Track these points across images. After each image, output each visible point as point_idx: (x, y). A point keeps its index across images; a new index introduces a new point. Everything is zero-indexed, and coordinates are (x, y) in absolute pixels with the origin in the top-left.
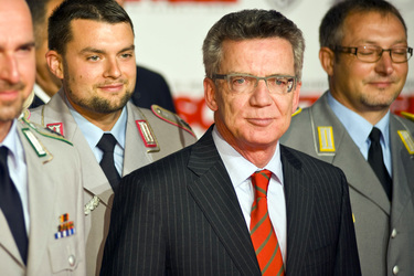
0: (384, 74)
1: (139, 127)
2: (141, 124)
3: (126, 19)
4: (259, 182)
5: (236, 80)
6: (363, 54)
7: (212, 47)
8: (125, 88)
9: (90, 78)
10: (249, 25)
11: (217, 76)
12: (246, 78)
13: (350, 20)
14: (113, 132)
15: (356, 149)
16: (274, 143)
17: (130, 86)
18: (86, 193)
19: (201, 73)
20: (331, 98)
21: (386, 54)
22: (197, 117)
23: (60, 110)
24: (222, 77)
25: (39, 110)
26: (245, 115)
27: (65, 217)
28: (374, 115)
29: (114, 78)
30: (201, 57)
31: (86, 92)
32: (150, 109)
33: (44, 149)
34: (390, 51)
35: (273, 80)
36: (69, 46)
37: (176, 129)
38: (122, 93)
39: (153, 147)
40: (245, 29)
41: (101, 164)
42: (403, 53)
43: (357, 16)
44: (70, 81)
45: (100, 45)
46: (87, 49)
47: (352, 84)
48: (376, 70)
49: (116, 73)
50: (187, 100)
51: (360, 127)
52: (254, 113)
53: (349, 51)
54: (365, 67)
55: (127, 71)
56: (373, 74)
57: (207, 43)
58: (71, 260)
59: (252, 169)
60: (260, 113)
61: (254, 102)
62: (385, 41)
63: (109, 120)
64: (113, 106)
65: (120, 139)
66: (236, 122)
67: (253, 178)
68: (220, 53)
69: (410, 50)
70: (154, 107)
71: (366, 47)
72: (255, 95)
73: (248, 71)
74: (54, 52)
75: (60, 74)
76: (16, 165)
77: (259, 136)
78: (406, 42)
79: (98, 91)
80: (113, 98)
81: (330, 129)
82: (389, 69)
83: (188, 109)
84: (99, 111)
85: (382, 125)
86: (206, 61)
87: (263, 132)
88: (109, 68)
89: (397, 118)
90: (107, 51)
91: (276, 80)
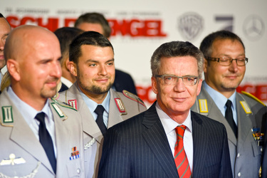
0: (233, 72)
1: (116, 102)
2: (117, 100)
3: (110, 45)
4: (179, 131)
5: (167, 78)
6: (222, 61)
7: (155, 61)
8: (109, 81)
9: (91, 75)
10: (174, 50)
11: (158, 76)
12: (172, 77)
13: (215, 43)
14: (103, 104)
15: (219, 111)
16: (188, 110)
17: (112, 80)
18: (84, 134)
19: (150, 74)
20: (206, 84)
21: (234, 61)
22: (146, 97)
23: (75, 93)
24: (160, 76)
25: (64, 93)
26: (171, 96)
27: (75, 148)
28: (228, 93)
29: (103, 75)
30: (150, 65)
31: (89, 83)
32: (122, 92)
33: (63, 113)
34: (236, 60)
35: (186, 78)
36: (80, 59)
37: (136, 103)
38: (108, 84)
39: (123, 113)
40: (172, 51)
41: (97, 121)
42: (243, 60)
43: (219, 41)
44: (80, 77)
45: (96, 58)
46: (89, 60)
47: (216, 77)
48: (229, 70)
49: (105, 73)
50: (141, 88)
51: (220, 99)
52: (175, 95)
53: (215, 60)
54: (223, 68)
55: (110, 72)
56: (227, 72)
57: (153, 58)
58: (78, 171)
59: (176, 125)
60: (179, 95)
61: (176, 90)
62: (234, 55)
63: (100, 98)
64: (102, 90)
65: (106, 108)
66: (167, 100)
67: (176, 129)
68: (159, 64)
69: (247, 59)
70: (124, 91)
71: (224, 58)
72: (177, 86)
73: (173, 74)
74: (72, 62)
75: (75, 74)
76: (49, 122)
77: (179, 107)
78: (244, 55)
79: (95, 82)
80: (103, 86)
81: (205, 101)
82: (236, 69)
83: (141, 92)
84: (95, 93)
85: (232, 98)
86: (152, 68)
87: (181, 105)
88: (101, 70)
89: (240, 94)
90: (100, 61)
91: (188, 78)
